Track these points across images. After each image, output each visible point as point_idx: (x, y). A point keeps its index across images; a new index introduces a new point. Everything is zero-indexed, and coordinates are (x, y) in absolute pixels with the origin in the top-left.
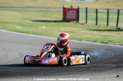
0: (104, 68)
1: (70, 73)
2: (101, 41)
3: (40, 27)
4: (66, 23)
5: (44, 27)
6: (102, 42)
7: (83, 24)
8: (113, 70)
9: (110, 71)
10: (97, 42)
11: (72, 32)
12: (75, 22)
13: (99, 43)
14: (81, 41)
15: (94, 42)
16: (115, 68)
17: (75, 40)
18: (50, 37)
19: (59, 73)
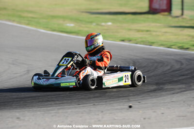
2: (181, 45)
3: (103, 24)
4: (150, 16)
5: (110, 24)
6: (181, 48)
7: (177, 17)
10: (173, 47)
11: (147, 31)
12: (166, 13)
13: (175, 49)
14: (151, 45)
15: (169, 48)
17: (143, 44)
18: (107, 40)
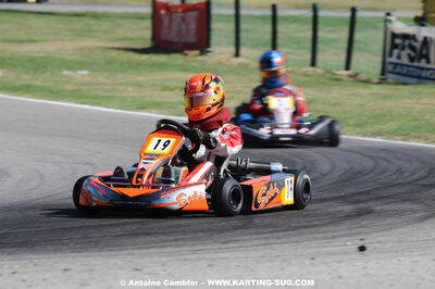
0: (307, 219)
1: (182, 237)
5: (85, 72)
8: (344, 227)
9: (331, 228)
12: (197, 52)
16: (349, 216)
19: (142, 239)
